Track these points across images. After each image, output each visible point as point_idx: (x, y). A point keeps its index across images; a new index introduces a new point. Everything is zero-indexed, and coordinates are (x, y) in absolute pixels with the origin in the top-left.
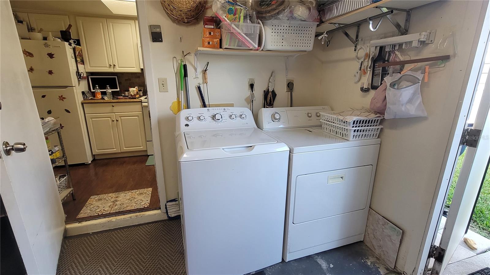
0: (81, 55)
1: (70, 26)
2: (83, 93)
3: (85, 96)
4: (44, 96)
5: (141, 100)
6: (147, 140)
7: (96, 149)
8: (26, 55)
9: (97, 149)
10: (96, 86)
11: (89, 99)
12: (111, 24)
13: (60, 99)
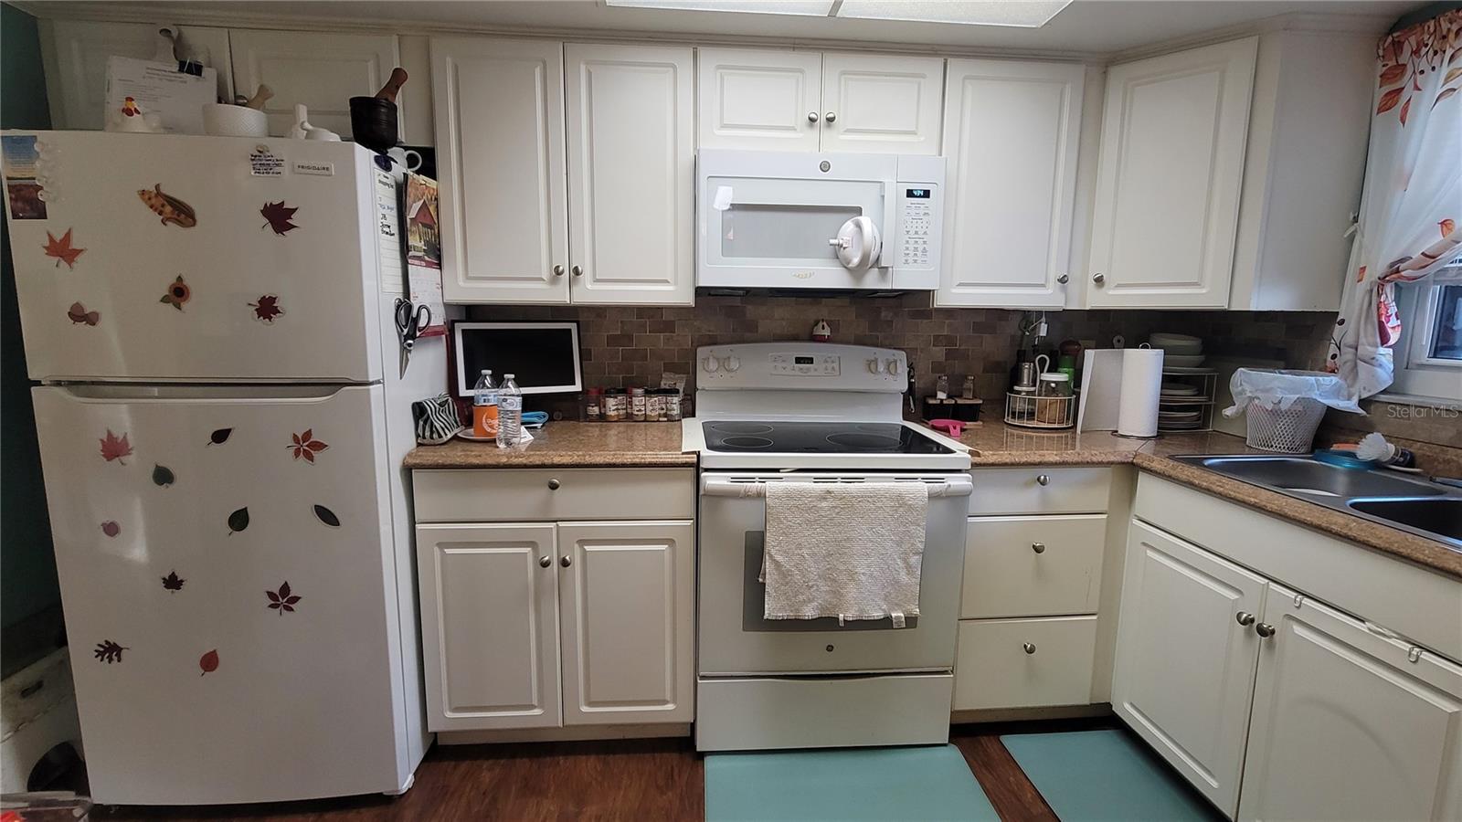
0: (430, 221)
1: (398, 77)
2: (419, 410)
3: (427, 429)
4: (220, 436)
5: (694, 459)
6: (701, 674)
7: (446, 706)
8: (160, 214)
9: (450, 704)
10: (484, 372)
11: (441, 441)
12: (583, 67)
13: (297, 453)
